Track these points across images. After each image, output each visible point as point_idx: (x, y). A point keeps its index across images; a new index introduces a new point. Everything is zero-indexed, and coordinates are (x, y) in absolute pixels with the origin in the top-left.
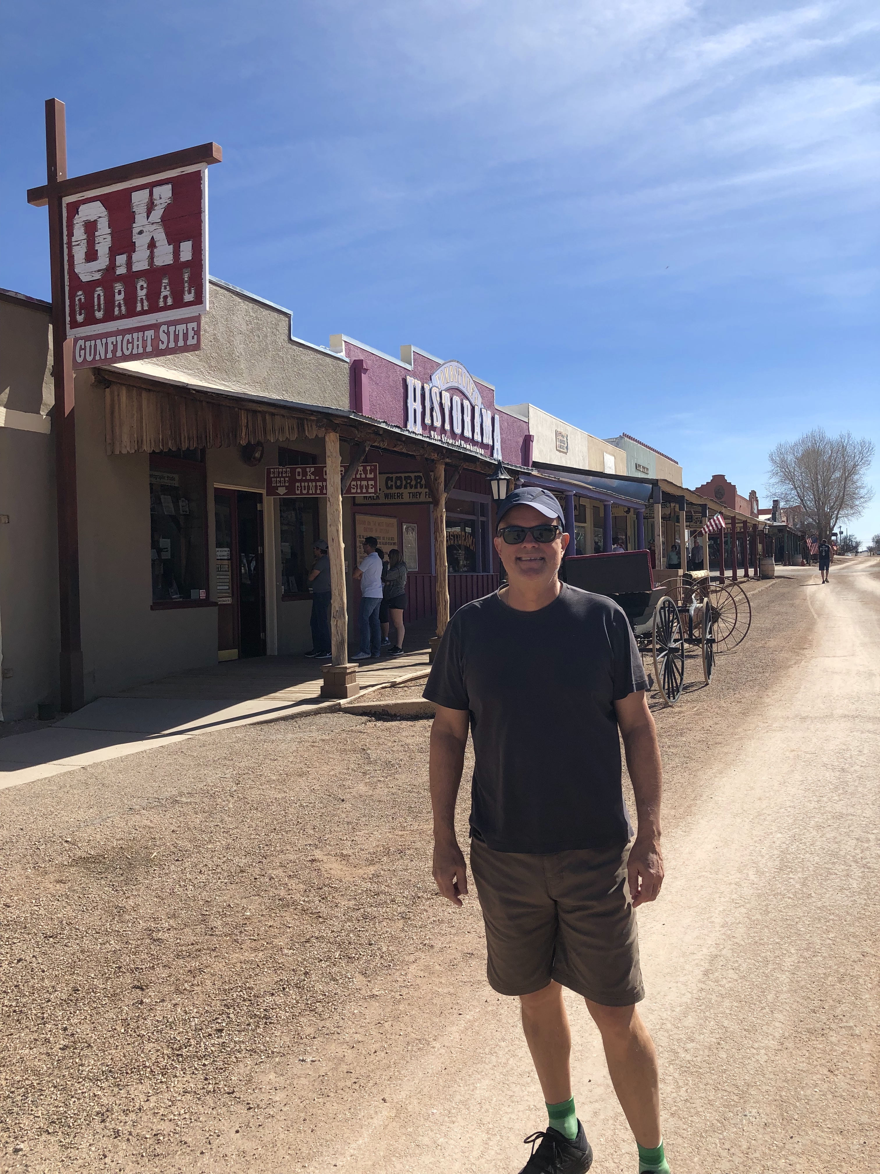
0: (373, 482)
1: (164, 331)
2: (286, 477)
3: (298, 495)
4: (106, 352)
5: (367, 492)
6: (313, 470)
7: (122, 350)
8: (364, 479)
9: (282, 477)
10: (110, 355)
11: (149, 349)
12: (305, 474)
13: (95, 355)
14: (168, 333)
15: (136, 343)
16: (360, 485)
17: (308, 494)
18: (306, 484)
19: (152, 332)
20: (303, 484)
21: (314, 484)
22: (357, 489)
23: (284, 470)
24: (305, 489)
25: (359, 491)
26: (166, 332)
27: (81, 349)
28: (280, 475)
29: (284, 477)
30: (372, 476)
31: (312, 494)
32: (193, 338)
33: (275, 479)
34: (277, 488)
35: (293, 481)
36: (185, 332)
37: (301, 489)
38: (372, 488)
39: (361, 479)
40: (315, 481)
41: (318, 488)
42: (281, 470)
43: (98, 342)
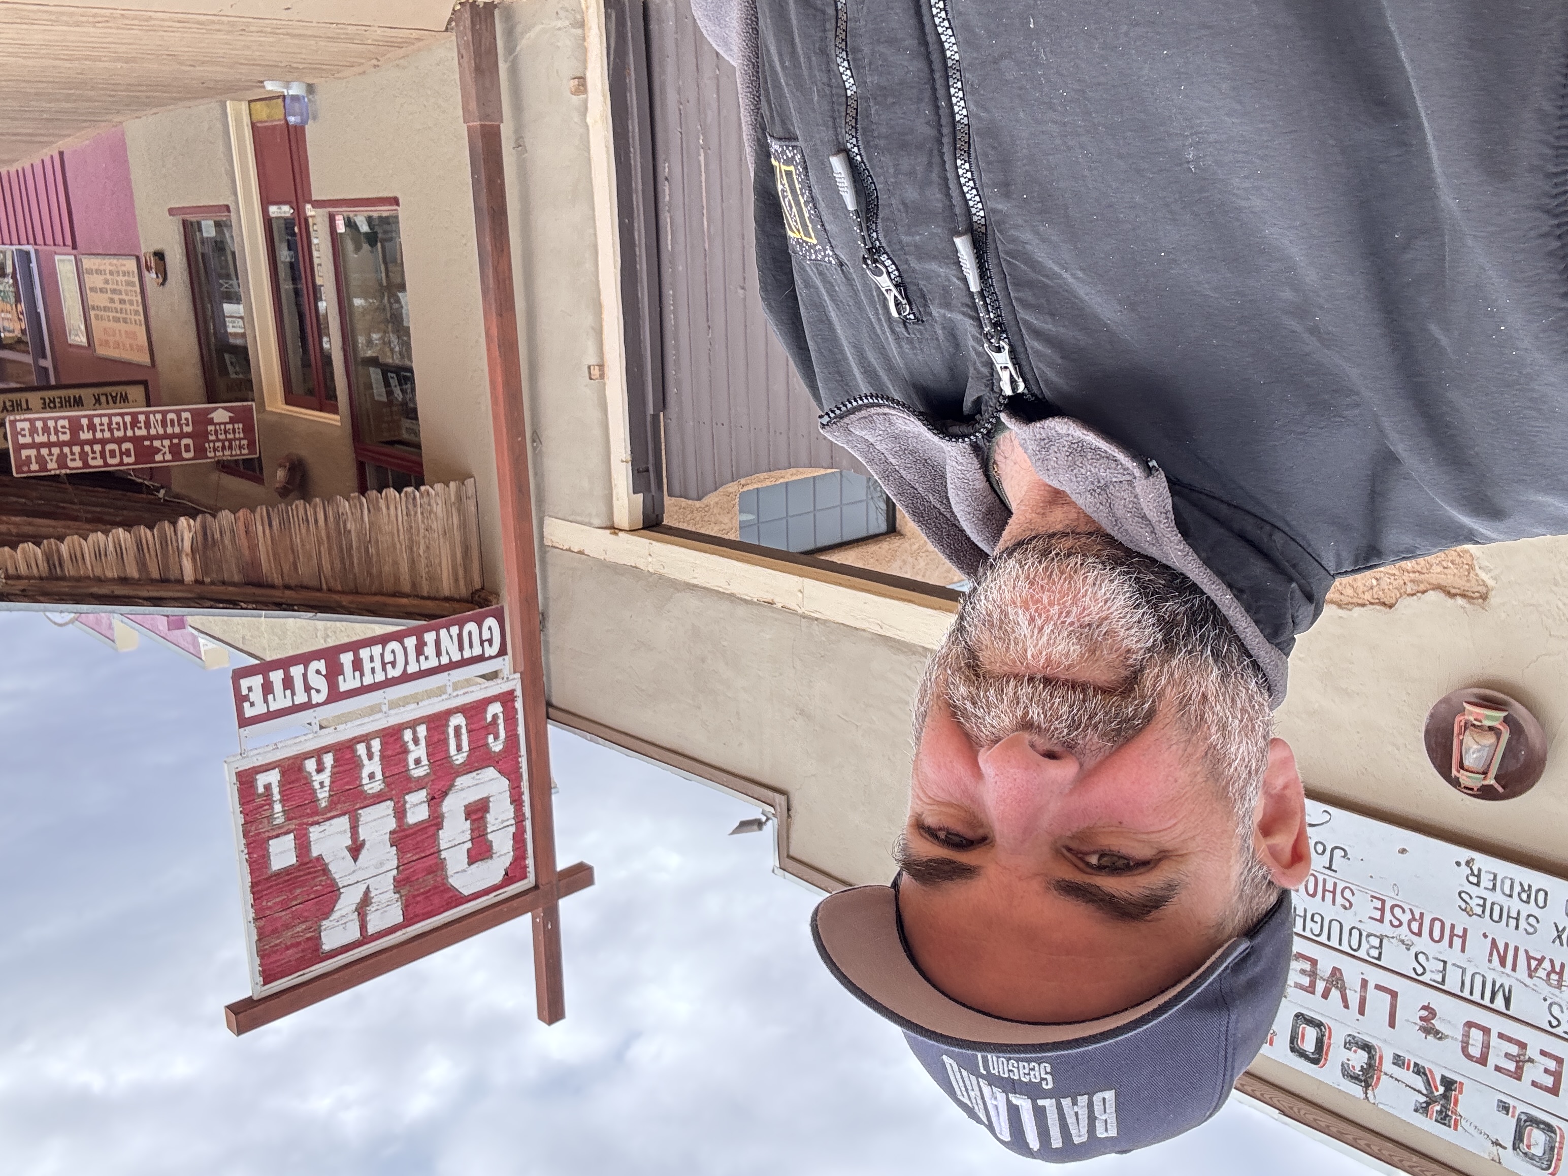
0: (22, 440)
1: (318, 691)
2: (214, 441)
3: (185, 410)
4: (438, 642)
5: (32, 422)
6: (158, 457)
7: (405, 649)
8: (43, 445)
9: (223, 441)
10: (430, 637)
11: (346, 659)
12: (175, 451)
13: (460, 636)
14: (308, 688)
15: (378, 664)
16: (49, 434)
17: (164, 414)
18: (169, 430)
19: (343, 687)
20: (177, 430)
21: (153, 432)
22: (56, 428)
23: (219, 454)
24: (172, 421)
25: (51, 424)
26: (313, 692)
27: (490, 641)
28: (227, 444)
29: (218, 440)
30: (25, 453)
31: (154, 413)
32: (250, 689)
33: (237, 436)
34: (232, 421)
35: (200, 436)
36: (270, 697)
37: (179, 419)
38: (23, 429)
39: (49, 445)
40: (151, 438)
41: (142, 425)
42: (227, 453)
43: (456, 657)
